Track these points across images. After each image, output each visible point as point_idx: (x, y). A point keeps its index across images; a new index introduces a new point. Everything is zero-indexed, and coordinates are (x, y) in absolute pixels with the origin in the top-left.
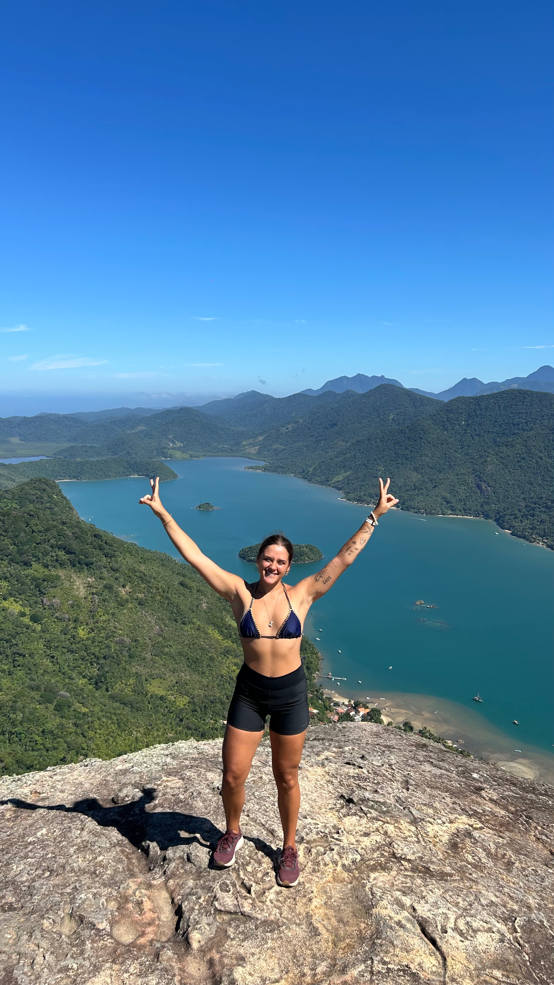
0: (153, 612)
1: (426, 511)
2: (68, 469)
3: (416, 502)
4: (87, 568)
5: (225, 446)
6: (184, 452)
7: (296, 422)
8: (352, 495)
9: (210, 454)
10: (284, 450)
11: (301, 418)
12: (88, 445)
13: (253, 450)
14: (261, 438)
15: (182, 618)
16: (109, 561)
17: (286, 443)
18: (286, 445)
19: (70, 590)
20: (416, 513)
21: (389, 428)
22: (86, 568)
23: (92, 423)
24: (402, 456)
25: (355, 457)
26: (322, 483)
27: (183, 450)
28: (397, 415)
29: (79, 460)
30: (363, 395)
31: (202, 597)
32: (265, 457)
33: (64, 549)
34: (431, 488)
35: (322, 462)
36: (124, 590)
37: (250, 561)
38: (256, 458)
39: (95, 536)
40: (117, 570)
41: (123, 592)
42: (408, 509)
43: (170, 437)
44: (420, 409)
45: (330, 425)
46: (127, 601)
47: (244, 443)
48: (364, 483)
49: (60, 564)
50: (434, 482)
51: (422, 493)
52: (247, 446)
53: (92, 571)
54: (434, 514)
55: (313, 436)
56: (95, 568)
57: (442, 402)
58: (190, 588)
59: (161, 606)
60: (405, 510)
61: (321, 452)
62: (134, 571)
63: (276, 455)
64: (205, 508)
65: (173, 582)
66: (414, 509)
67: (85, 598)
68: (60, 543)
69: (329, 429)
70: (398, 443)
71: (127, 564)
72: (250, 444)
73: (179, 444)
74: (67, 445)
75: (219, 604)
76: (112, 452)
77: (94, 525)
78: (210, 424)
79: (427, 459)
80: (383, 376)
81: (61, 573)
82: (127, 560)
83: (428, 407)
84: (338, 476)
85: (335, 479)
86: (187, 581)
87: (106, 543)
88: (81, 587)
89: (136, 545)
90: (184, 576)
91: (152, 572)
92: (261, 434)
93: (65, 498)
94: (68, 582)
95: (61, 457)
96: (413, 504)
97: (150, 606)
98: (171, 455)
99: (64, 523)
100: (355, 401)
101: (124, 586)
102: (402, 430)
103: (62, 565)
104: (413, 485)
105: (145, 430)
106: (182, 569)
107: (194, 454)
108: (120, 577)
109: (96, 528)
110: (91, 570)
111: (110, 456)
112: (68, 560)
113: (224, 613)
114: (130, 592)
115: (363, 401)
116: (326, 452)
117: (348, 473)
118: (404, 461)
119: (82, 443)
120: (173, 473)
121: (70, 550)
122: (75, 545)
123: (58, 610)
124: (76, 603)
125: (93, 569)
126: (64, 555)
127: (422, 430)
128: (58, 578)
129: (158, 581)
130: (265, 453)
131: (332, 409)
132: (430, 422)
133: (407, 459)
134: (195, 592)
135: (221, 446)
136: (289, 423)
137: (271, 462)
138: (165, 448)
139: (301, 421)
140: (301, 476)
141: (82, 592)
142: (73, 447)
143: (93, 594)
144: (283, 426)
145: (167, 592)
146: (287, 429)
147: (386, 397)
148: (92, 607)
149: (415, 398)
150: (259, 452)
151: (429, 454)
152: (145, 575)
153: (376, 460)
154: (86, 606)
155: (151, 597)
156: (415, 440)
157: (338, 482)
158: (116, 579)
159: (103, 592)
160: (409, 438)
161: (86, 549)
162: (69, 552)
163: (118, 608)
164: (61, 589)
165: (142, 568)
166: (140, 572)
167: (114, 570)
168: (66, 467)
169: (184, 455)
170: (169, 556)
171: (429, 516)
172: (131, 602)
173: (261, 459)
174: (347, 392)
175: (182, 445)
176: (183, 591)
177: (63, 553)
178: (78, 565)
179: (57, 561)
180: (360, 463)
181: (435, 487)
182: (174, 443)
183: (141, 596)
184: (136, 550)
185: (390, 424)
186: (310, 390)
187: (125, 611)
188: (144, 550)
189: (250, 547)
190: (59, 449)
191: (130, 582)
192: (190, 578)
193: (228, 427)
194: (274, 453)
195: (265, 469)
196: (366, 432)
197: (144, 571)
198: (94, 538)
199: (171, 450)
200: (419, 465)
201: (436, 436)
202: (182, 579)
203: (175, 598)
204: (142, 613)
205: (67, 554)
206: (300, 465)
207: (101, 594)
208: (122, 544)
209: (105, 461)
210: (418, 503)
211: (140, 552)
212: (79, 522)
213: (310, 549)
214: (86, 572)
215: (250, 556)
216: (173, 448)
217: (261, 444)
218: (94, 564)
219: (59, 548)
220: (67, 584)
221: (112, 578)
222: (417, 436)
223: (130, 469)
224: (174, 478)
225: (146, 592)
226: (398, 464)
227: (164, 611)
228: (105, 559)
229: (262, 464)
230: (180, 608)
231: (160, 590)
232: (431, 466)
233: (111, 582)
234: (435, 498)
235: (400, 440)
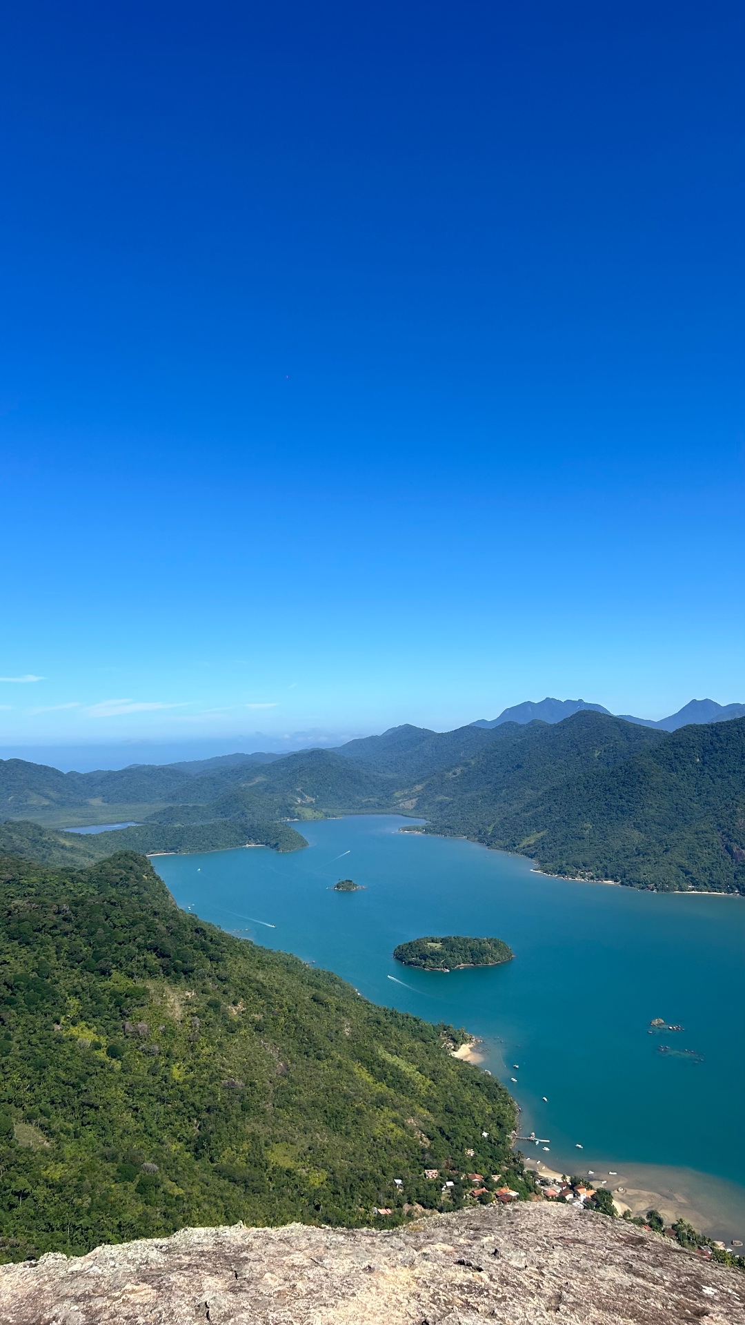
0: (276, 1041)
1: (656, 885)
2: (163, 838)
3: (641, 873)
4: (185, 978)
5: (371, 799)
6: (316, 810)
7: (466, 765)
8: (550, 865)
9: (352, 811)
10: (452, 802)
11: (472, 758)
12: (191, 805)
13: (409, 804)
14: (419, 787)
15: (316, 1049)
16: (214, 966)
17: (453, 793)
18: (454, 796)
19: (162, 1010)
20: (643, 888)
21: (595, 769)
22: (183, 977)
23: (197, 775)
24: (615, 809)
25: (550, 811)
26: (506, 848)
27: (314, 807)
28: (605, 751)
29: (177, 825)
30: (556, 726)
31: (343, 1018)
32: (425, 814)
33: (155, 950)
34: (661, 853)
35: (505, 818)
36: (235, 1009)
37: (410, 963)
38: (414, 816)
39: (197, 931)
40: (225, 980)
41: (234, 1012)
42: (630, 883)
43: (298, 790)
44: (636, 743)
45: (513, 768)
46: (239, 1025)
47: (397, 794)
48: (565, 847)
49: (149, 972)
50: (664, 844)
51: (649, 860)
52: (399, 799)
53: (192, 982)
54: (668, 890)
55: (490, 782)
56: (196, 977)
57: (665, 733)
58: (326, 1005)
59: (287, 1032)
60: (627, 885)
61: (502, 805)
62: (248, 980)
63: (442, 810)
64: (345, 887)
65: (302, 997)
66: (639, 883)
67: (181, 1022)
68: (149, 942)
69: (512, 773)
70: (609, 790)
71: (240, 971)
72: (405, 796)
73: (309, 799)
74: (164, 806)
75: (368, 1029)
76: (222, 813)
77: (196, 916)
78: (351, 770)
79: (652, 812)
80: (580, 700)
81: (150, 985)
82: (239, 965)
83: (646, 740)
84: (528, 838)
85: (524, 843)
86: (322, 995)
87: (211, 940)
88: (177, 1004)
89: (251, 943)
90: (318, 987)
91: (273, 982)
92: (419, 782)
93: (158, 879)
94: (159, 999)
95: (155, 822)
96: (637, 876)
97: (271, 1032)
98: (298, 814)
99: (155, 914)
100: (545, 733)
101: (235, 1003)
102: (612, 773)
103: (152, 974)
104: (634, 849)
105: (265, 782)
106: (314, 976)
107: (330, 811)
108: (229, 990)
109: (198, 920)
110: (190, 979)
111: (218, 819)
112: (160, 966)
113: (375, 1042)
114: (243, 1012)
115: (556, 734)
116: (510, 804)
117: (542, 834)
118: (620, 815)
119: (183, 803)
120: (301, 839)
121: (163, 952)
122: (169, 944)
123: (145, 1040)
124: (169, 1028)
125: (194, 979)
126: (155, 959)
127: (641, 771)
128: (145, 992)
129: (282, 995)
130: (426, 807)
131: (515, 745)
132: (651, 760)
133: (623, 812)
134: (333, 1011)
135: (366, 800)
136: (457, 766)
137: (435, 819)
138: (290, 805)
139: (473, 763)
140: (477, 839)
141: (178, 1013)
142: (171, 808)
143: (193, 1015)
144: (448, 771)
145: (295, 1012)
146: (455, 774)
147: (587, 727)
148: (191, 1034)
149: (626, 728)
150: (417, 808)
151: (654, 804)
152: (264, 987)
153: (580, 814)
154: (184, 1033)
155: (273, 1019)
156: (632, 786)
157: (529, 846)
158: (225, 993)
159: (207, 1012)
160: (624, 783)
161: (184, 949)
162: (162, 955)
163: (227, 1035)
164: (150, 1008)
165: (260, 976)
166: (258, 982)
167: (222, 980)
168: (160, 836)
169: (319, 815)
170: (297, 959)
171: (660, 892)
172: (245, 1027)
173: (421, 816)
174: (533, 722)
175: (313, 800)
176: (317, 1010)
177: (154, 956)
178: (173, 973)
179: (145, 967)
180: (557, 818)
181: (666, 851)
182: (303, 798)
183: (258, 1017)
184: (253, 950)
185: (596, 764)
186: (483, 721)
187: (237, 1040)
188: (262, 950)
189: (410, 944)
190: (153, 812)
191: (243, 997)
192: (326, 990)
193: (375, 773)
194: (438, 808)
195: (427, 830)
196: (563, 776)
197: (262, 980)
198: (195, 934)
199: (300, 808)
200: (641, 820)
201: (662, 780)
202: (314, 991)
203: (306, 1021)
204: (260, 1043)
205: (159, 958)
206: (474, 824)
207: (204, 1016)
208: (232, 941)
209: (212, 826)
210: (644, 874)
211: (257, 952)
212: (175, 912)
213: (495, 945)
214: (184, 984)
215: (409, 955)
216: (302, 805)
217: (419, 796)
218: (195, 971)
219: (148, 950)
220: (157, 1001)
221: (218, 991)
222: (635, 780)
223: (244, 836)
224: (303, 846)
225: (265, 1012)
226: (611, 819)
227: (291, 1040)
228: (209, 963)
229: (422, 823)
230: (313, 1036)
231: (285, 1009)
232: (657, 821)
233: (218, 996)
234: (668, 867)
235: (611, 786)
